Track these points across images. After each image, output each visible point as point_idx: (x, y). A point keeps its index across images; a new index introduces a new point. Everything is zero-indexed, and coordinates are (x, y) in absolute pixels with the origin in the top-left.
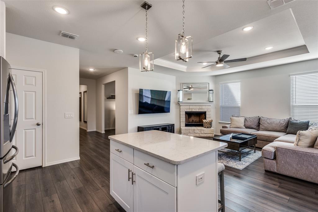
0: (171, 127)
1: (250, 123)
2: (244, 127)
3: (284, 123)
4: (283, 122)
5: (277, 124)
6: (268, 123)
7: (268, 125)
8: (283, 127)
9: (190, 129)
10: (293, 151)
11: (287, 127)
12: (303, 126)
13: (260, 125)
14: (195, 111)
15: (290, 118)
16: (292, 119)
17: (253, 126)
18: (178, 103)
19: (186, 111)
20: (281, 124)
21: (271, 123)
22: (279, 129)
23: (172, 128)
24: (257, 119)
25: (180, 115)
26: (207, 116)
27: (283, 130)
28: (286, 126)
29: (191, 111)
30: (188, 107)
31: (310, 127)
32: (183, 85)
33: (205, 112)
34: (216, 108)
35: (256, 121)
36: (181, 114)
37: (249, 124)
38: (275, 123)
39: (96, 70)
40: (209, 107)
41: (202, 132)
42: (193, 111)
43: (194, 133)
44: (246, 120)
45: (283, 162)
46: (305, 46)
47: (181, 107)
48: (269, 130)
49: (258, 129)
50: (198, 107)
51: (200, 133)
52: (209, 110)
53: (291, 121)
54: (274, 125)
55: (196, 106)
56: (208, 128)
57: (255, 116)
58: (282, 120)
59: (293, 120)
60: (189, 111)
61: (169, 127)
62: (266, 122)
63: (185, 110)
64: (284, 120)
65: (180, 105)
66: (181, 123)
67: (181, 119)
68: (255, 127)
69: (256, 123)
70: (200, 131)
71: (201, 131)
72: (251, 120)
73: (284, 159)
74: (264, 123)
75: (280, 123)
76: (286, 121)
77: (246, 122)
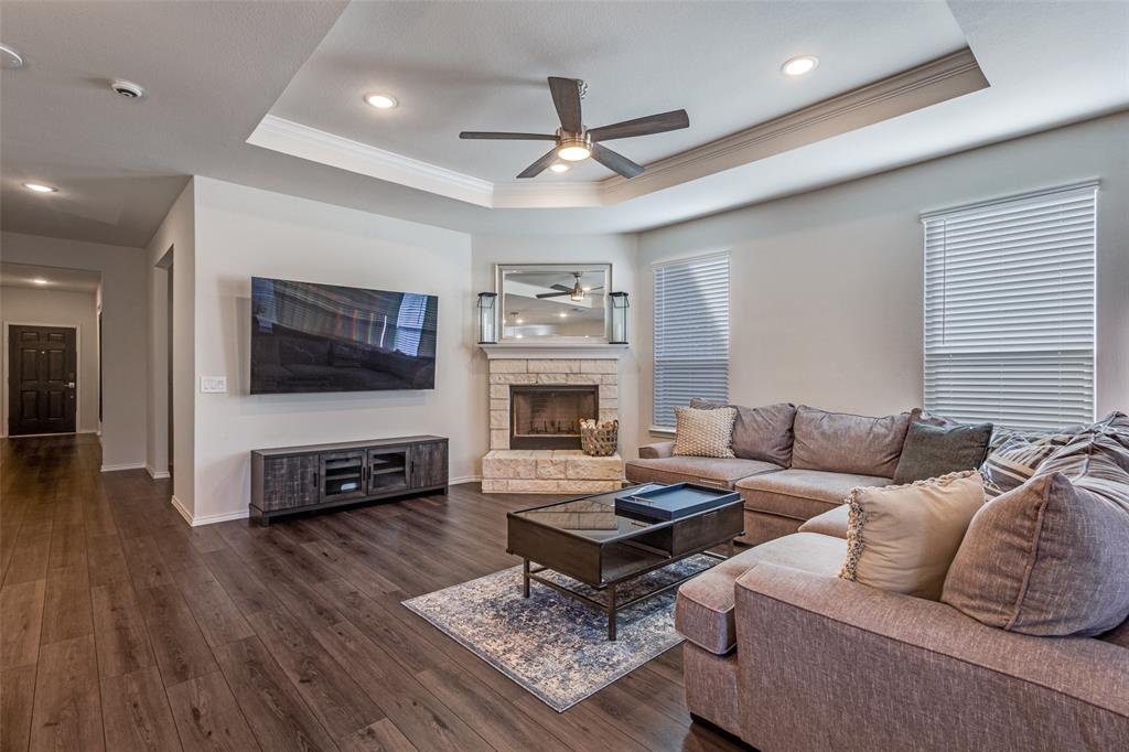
0: (431, 454)
1: (753, 433)
2: (730, 453)
3: (886, 436)
4: (883, 430)
5: (859, 439)
6: (823, 434)
7: (824, 442)
8: (882, 451)
9: (517, 461)
10: (810, 622)
11: (898, 454)
12: (965, 447)
13: (796, 445)
14: (552, 382)
15: (917, 412)
16: (923, 416)
17: (765, 449)
18: (481, 348)
19: (514, 383)
20: (876, 437)
21: (835, 433)
22: (864, 464)
23: (437, 455)
24: (781, 417)
25: (489, 398)
26: (602, 404)
27: (884, 468)
28: (895, 446)
29: (533, 382)
30: (522, 366)
31: (993, 456)
32: (501, 271)
33: (596, 387)
34: (639, 370)
35: (778, 425)
36: (492, 395)
37: (746, 438)
38: (852, 433)
39: (62, 194)
40: (610, 368)
41: (571, 473)
42: (540, 383)
43: (537, 478)
44: (738, 419)
45: (765, 680)
46: (966, 49)
47: (492, 364)
48: (827, 465)
49: (785, 461)
50: (564, 367)
51: (562, 476)
52: (610, 379)
53: (918, 423)
54: (846, 443)
55: (556, 363)
56: (597, 454)
57: (775, 403)
58: (882, 422)
59: (924, 421)
60: (526, 382)
61: (419, 454)
62: (816, 428)
63: (511, 377)
64: (888, 421)
65: (489, 357)
66: (493, 432)
67: (492, 420)
68: (772, 453)
69: (779, 434)
70: (562, 468)
71: (566, 468)
72: (760, 419)
73: (772, 662)
74: (808, 435)
75: (871, 436)
76: (899, 425)
77: (739, 428)
